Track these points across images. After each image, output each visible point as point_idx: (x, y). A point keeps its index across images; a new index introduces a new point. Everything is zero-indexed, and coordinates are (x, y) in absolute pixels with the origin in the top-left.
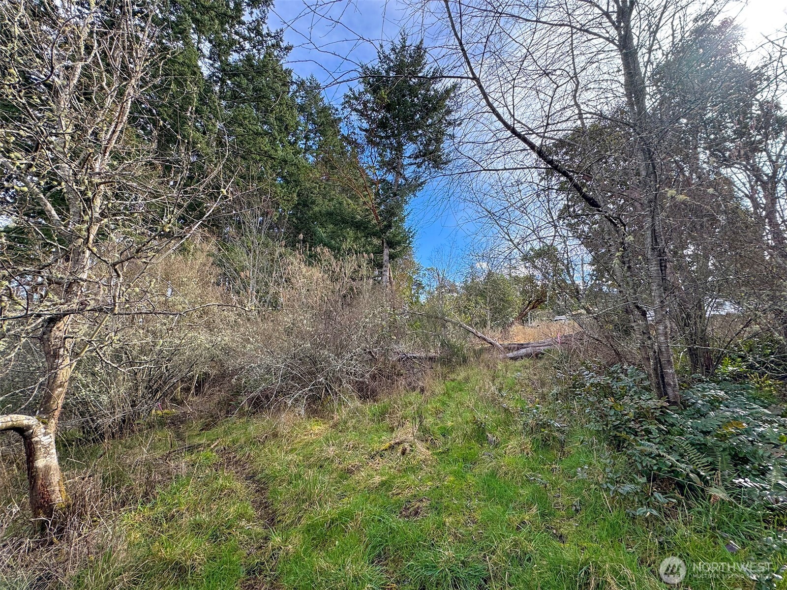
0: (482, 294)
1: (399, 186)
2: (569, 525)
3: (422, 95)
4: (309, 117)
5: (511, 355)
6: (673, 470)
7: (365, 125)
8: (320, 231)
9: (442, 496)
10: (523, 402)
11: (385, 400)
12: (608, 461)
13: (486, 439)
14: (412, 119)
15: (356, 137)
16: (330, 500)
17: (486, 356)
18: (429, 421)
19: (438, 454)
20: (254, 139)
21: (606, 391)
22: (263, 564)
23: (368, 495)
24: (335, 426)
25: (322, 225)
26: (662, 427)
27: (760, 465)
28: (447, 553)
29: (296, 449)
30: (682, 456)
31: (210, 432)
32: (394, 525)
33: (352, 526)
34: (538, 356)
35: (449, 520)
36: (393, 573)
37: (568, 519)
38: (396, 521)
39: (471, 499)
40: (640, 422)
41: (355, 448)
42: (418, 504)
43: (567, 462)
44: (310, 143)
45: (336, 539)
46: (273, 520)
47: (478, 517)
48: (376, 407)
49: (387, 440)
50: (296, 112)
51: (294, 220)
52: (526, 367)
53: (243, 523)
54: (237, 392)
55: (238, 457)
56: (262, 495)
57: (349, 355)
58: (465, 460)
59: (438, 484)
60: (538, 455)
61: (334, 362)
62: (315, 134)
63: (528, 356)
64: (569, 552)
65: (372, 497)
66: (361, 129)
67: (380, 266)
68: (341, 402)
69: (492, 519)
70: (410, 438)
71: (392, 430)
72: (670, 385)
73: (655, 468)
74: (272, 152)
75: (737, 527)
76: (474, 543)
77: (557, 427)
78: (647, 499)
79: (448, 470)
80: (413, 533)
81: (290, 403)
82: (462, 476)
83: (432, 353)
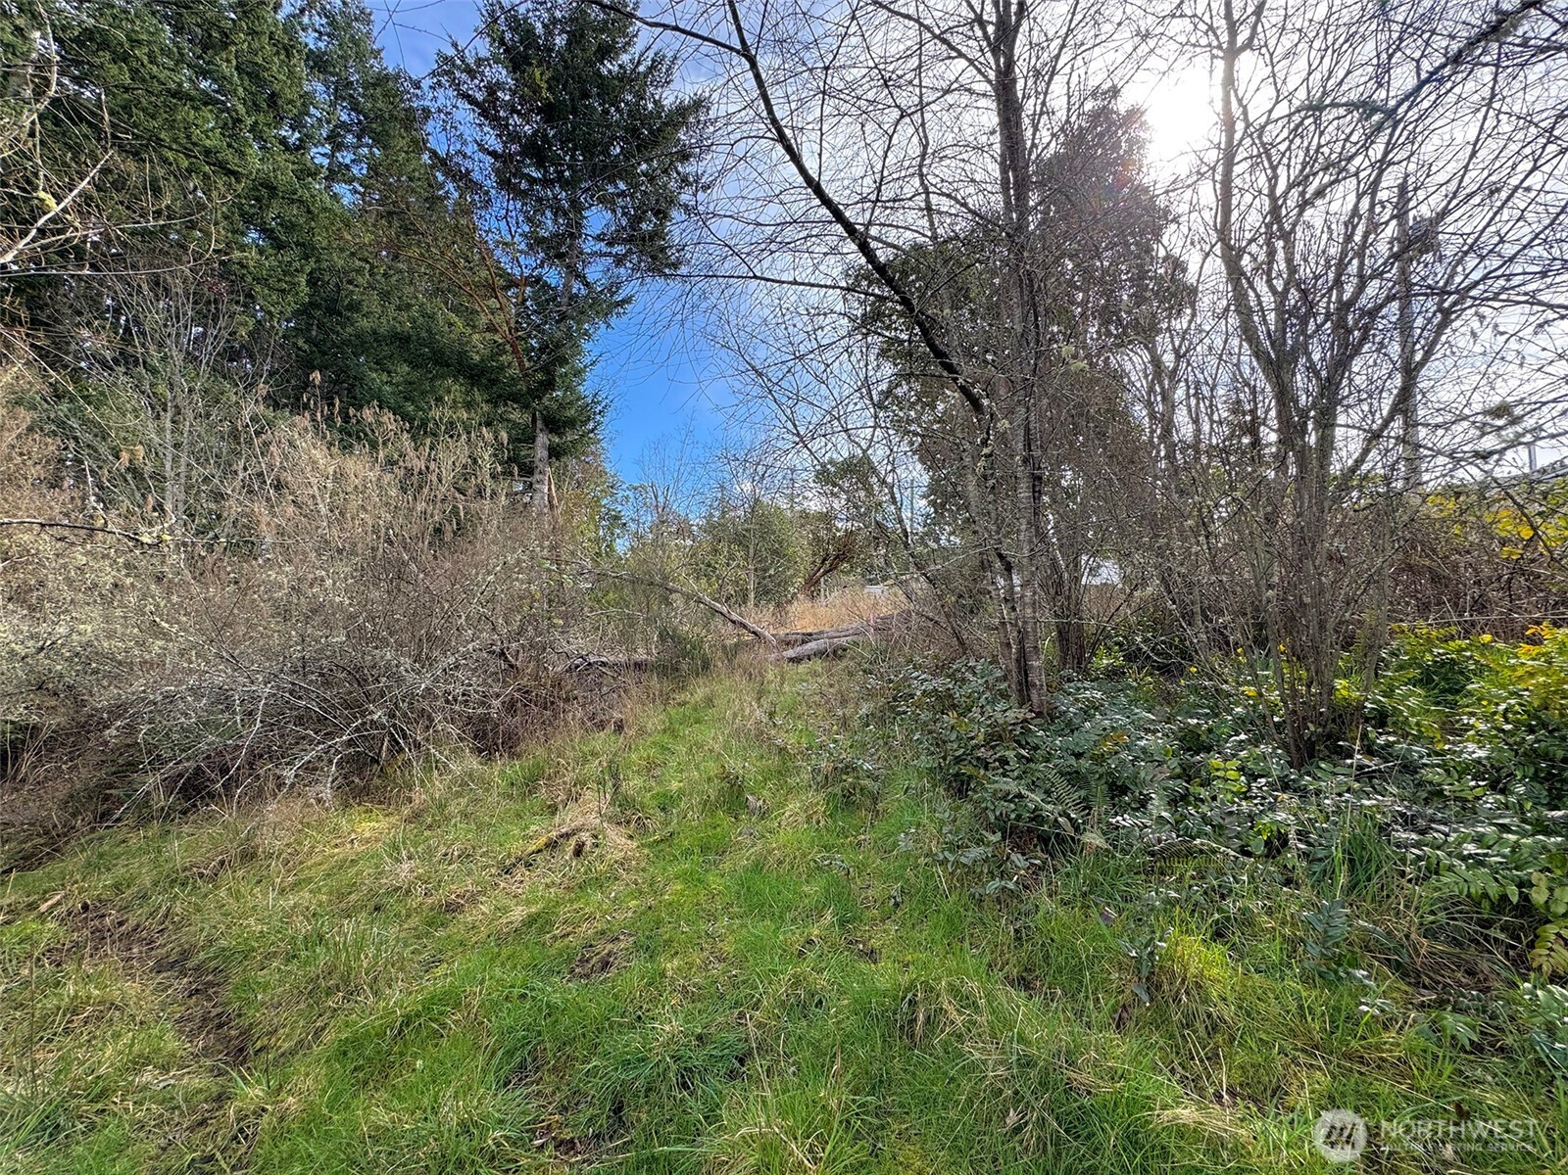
0: (740, 540)
1: (573, 297)
2: (885, 931)
3: (626, 104)
4: (341, 91)
5: (791, 653)
6: (1037, 817)
7: (493, 142)
8: (376, 378)
9: (658, 923)
10: (811, 734)
11: (535, 751)
12: (947, 815)
13: (745, 805)
14: (606, 152)
15: (469, 164)
16: (401, 975)
17: (744, 657)
18: (633, 784)
19: (650, 846)
20: (173, 109)
21: (944, 702)
22: (211, 1158)
23: (496, 950)
24: (416, 816)
25: (380, 365)
26: (1023, 752)
27: (1141, 793)
28: (667, 1028)
29: (309, 880)
30: (1048, 793)
31: (39, 873)
32: (556, 999)
33: (456, 1022)
34: (837, 653)
35: (671, 966)
36: (554, 1093)
37: (883, 921)
38: (560, 991)
39: (716, 919)
40: (993, 748)
41: (466, 856)
42: (609, 946)
43: (883, 826)
44: (345, 157)
45: (415, 1056)
46: (241, 1050)
47: (728, 948)
48: (515, 769)
49: (542, 830)
50: (302, 70)
51: (301, 343)
52: (815, 674)
53: (147, 1077)
54: (125, 766)
55: (132, 922)
56: (210, 999)
57: (451, 660)
58: (705, 849)
59: (651, 902)
60: (835, 822)
61: (410, 677)
62: (359, 137)
63: (820, 654)
64: (884, 976)
65: (505, 952)
66: (482, 148)
67: (528, 470)
68: (430, 764)
69: (756, 947)
70: (593, 820)
71: (553, 810)
72: (1034, 685)
73: (1013, 816)
74: (228, 155)
75: (1112, 886)
76: (722, 997)
77: (868, 770)
78: (1000, 866)
79: (671, 870)
80: (599, 1004)
81: (289, 774)
82: (699, 880)
83: (641, 655)
